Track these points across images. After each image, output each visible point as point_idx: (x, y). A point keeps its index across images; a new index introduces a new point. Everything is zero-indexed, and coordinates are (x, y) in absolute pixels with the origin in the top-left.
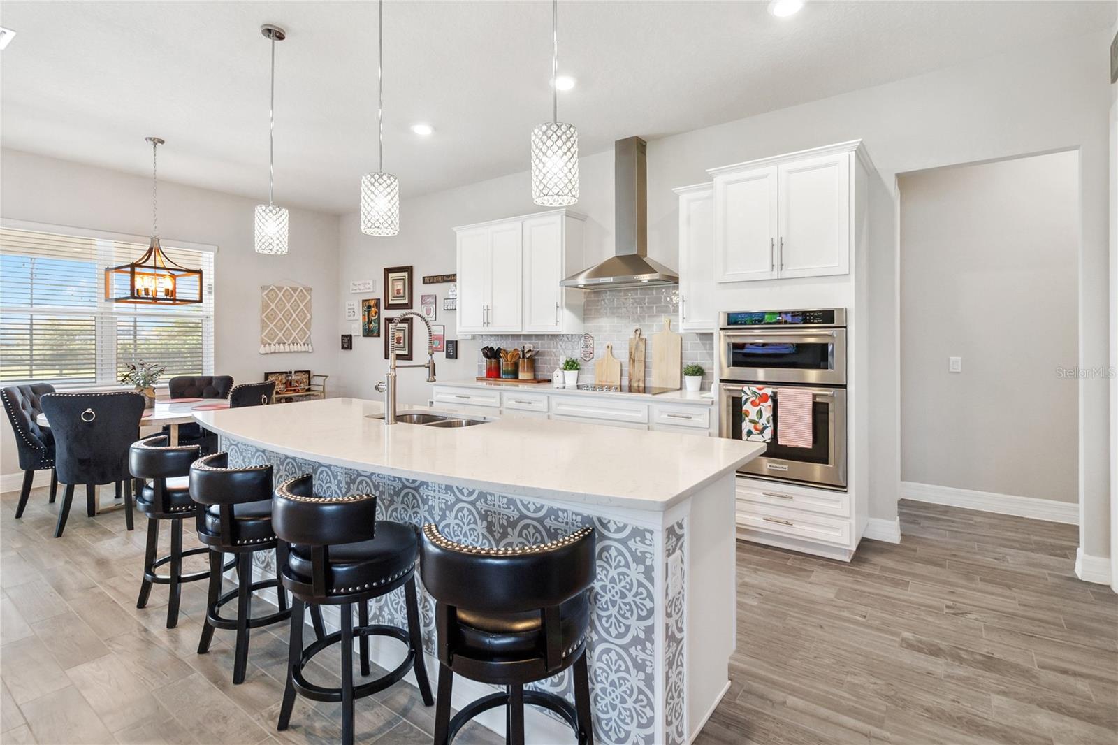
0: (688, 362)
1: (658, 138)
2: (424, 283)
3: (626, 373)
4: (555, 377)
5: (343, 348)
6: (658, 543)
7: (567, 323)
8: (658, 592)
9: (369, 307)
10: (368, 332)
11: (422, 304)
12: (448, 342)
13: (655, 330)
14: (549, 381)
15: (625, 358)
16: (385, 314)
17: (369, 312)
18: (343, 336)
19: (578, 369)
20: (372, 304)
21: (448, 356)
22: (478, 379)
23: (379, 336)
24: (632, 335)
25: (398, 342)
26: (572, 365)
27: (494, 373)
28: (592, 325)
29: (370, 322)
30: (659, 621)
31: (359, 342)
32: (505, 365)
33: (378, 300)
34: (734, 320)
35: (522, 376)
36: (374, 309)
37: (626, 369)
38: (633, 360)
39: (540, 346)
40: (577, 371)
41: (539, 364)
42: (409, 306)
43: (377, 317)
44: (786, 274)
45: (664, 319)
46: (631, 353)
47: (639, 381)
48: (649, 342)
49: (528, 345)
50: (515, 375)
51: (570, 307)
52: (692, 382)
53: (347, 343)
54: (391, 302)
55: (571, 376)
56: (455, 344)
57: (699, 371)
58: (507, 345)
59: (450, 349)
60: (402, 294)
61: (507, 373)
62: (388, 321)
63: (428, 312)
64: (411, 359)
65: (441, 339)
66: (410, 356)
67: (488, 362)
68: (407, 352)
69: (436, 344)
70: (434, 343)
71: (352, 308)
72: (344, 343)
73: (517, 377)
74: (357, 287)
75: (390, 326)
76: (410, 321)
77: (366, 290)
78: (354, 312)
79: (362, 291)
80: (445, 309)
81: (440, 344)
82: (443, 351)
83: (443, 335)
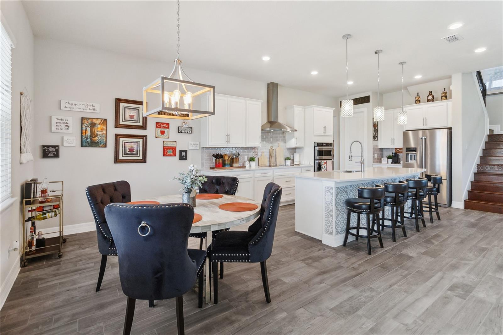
0: (286, 157)
5: (44, 156)
10: (91, 144)
11: (157, 127)
12: (181, 151)
13: (275, 146)
16: (114, 131)
17: (93, 128)
18: (43, 146)
20: (97, 122)
21: (181, 158)
23: (105, 146)
24: (270, 148)
25: (130, 151)
26: (251, 160)
27: (222, 165)
29: (94, 135)
33: (105, 120)
36: (99, 127)
40: (255, 161)
42: (143, 127)
43: (104, 132)
45: (278, 143)
46: (270, 154)
47: (273, 163)
48: (276, 151)
51: (261, 137)
52: (289, 162)
53: (53, 152)
54: (122, 123)
55: (253, 164)
56: (186, 152)
60: (135, 118)
62: (118, 136)
63: (163, 133)
64: (145, 162)
65: (174, 149)
66: (144, 160)
67: (216, 160)
68: (141, 158)
69: (170, 152)
70: (168, 151)
71: (64, 123)
72: (50, 152)
73: (232, 166)
74: (74, 106)
75: (121, 140)
76: (144, 137)
77: (88, 111)
78: (67, 126)
79: (81, 110)
80: (179, 132)
81: (173, 152)
82: (176, 156)
83: (176, 147)
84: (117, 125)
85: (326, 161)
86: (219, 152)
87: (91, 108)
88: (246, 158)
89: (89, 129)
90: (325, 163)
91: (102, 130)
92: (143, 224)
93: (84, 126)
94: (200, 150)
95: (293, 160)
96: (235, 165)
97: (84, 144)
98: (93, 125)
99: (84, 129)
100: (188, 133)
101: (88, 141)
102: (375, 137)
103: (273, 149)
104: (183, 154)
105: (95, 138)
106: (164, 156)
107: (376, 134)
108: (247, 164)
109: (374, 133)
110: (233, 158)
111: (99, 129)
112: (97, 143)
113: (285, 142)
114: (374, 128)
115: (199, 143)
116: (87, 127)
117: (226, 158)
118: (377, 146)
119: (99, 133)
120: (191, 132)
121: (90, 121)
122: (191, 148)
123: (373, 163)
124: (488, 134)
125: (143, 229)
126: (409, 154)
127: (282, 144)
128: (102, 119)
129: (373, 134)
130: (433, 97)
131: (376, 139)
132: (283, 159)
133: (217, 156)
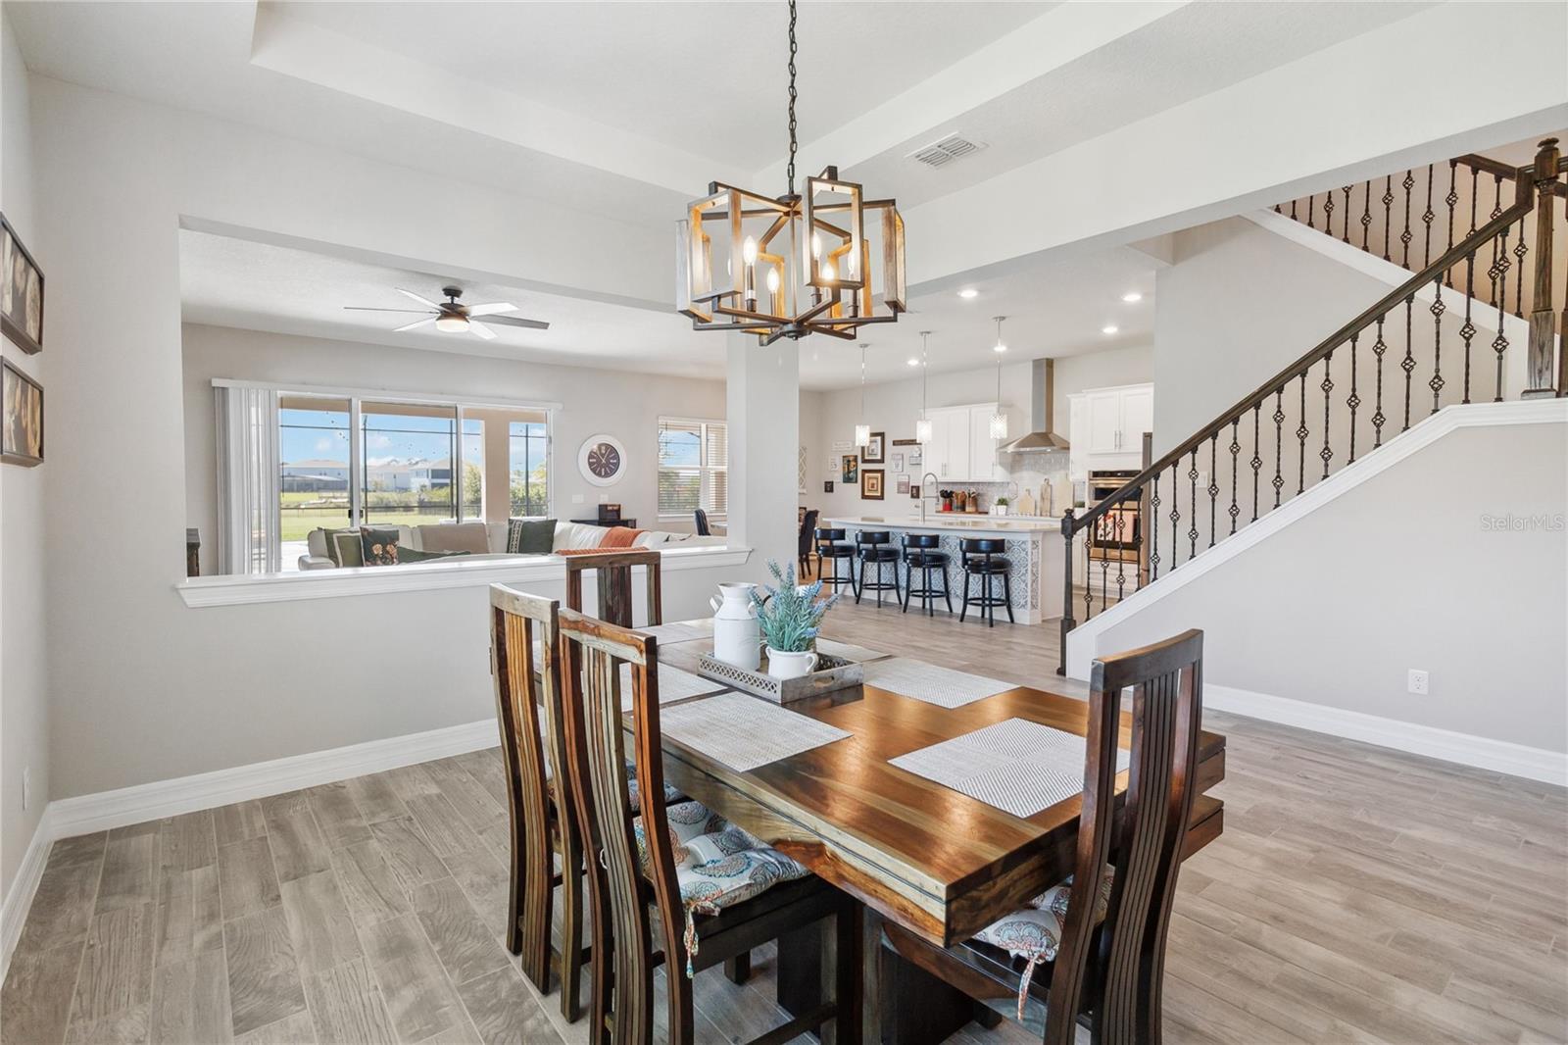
0: (1077, 500)
1: (1061, 359)
2: (894, 444)
3: (1038, 507)
4: (991, 511)
5: (826, 491)
6: (1029, 546)
7: (999, 474)
8: (1029, 558)
9: (849, 461)
10: (847, 479)
11: (892, 460)
12: (912, 487)
13: (1056, 478)
14: (987, 513)
15: (1039, 498)
16: (861, 466)
17: (848, 466)
18: (826, 483)
19: (1006, 504)
21: (912, 496)
22: (937, 512)
23: (856, 482)
24: (1043, 482)
25: (873, 487)
26: (1002, 502)
27: (948, 508)
28: (1017, 475)
29: (849, 472)
30: (1029, 568)
31: (840, 486)
32: (956, 502)
33: (856, 457)
34: (1096, 474)
35: (968, 509)
36: (853, 463)
37: (1039, 504)
38: (1043, 499)
39: (981, 489)
40: (1005, 507)
41: (980, 501)
42: (882, 461)
43: (855, 468)
44: (1122, 451)
45: (1063, 472)
46: (1042, 494)
48: (1054, 488)
49: (973, 490)
50: (963, 508)
51: (1001, 464)
53: (829, 487)
54: (866, 458)
55: (1002, 509)
56: (918, 488)
57: (1082, 505)
58: (957, 490)
59: (914, 491)
60: (876, 452)
61: (957, 508)
62: (865, 471)
63: (897, 465)
65: (907, 485)
66: (882, 498)
67: (943, 501)
68: (880, 494)
69: (903, 488)
70: (900, 487)
73: (965, 510)
74: (839, 447)
76: (882, 472)
81: (906, 488)
82: (908, 493)
83: (909, 482)
84: (865, 461)
86: (949, 489)
88: (996, 499)
103: (1050, 486)
106: (898, 493)
110: (968, 499)
117: (957, 498)
120: (921, 463)
133: (945, 495)
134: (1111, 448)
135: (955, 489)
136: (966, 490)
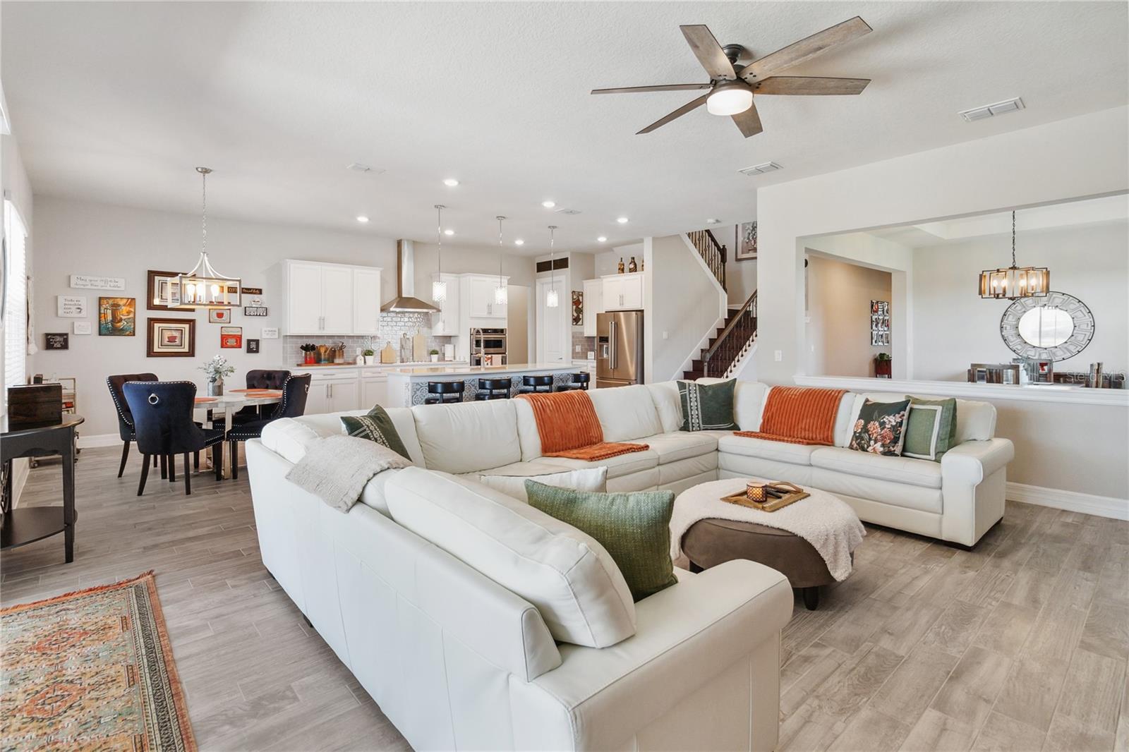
0: (431, 349)
5: (48, 348)
9: (113, 305)
10: (111, 330)
12: (249, 341)
13: (412, 333)
14: (355, 363)
15: (399, 349)
16: (146, 314)
17: (115, 311)
18: (49, 335)
19: (372, 355)
20: (122, 303)
21: (250, 350)
23: (133, 334)
24: (402, 336)
25: (170, 340)
26: (368, 353)
29: (114, 321)
31: (86, 341)
32: (322, 355)
33: (133, 300)
34: (477, 331)
36: (124, 309)
38: (403, 349)
39: (346, 343)
42: (190, 309)
43: (132, 315)
44: (492, 317)
46: (402, 345)
47: (408, 357)
49: (335, 342)
52: (435, 358)
53: (60, 342)
54: (157, 304)
55: (370, 359)
56: (257, 342)
57: (434, 352)
58: (320, 343)
59: (251, 346)
62: (151, 321)
63: (220, 315)
64: (193, 355)
65: (239, 338)
66: (191, 353)
67: (306, 354)
68: (186, 350)
69: (232, 342)
70: (227, 341)
71: (75, 305)
72: (55, 342)
73: (333, 362)
74: (88, 283)
75: (157, 326)
76: (192, 322)
77: (108, 288)
78: (79, 308)
79: (99, 288)
80: (245, 315)
81: (237, 342)
82: (241, 347)
83: (241, 335)
84: (150, 306)
85: (490, 356)
86: (311, 342)
87: (112, 284)
88: (359, 351)
89: (109, 312)
90: (489, 359)
91: (129, 313)
92: (153, 395)
93: (102, 309)
94: (281, 339)
95: (444, 354)
96: (337, 361)
97: (103, 332)
98: (115, 307)
99: (102, 311)
100: (260, 315)
101: (108, 328)
102: (576, 320)
103: (408, 339)
104: (253, 345)
105: (119, 324)
106: (222, 347)
107: (578, 316)
108: (360, 360)
109: (575, 315)
110: (335, 351)
111: (124, 312)
112: (122, 330)
113: (430, 327)
114: (574, 307)
115: (279, 330)
116: (107, 309)
117: (322, 351)
118: (582, 333)
119: (123, 317)
120: (264, 314)
121: (111, 302)
122: (265, 336)
123: (573, 358)
124: (727, 317)
125: (153, 399)
126: (603, 345)
127: (425, 330)
128: (128, 299)
129: (573, 315)
130: (635, 265)
131: (580, 323)
132: (425, 353)
133: (307, 348)
134: (485, 314)
135: (317, 343)
136: (329, 344)
